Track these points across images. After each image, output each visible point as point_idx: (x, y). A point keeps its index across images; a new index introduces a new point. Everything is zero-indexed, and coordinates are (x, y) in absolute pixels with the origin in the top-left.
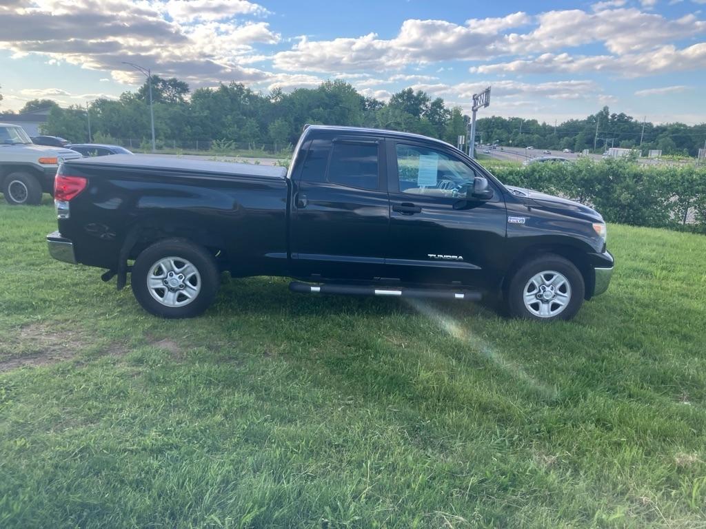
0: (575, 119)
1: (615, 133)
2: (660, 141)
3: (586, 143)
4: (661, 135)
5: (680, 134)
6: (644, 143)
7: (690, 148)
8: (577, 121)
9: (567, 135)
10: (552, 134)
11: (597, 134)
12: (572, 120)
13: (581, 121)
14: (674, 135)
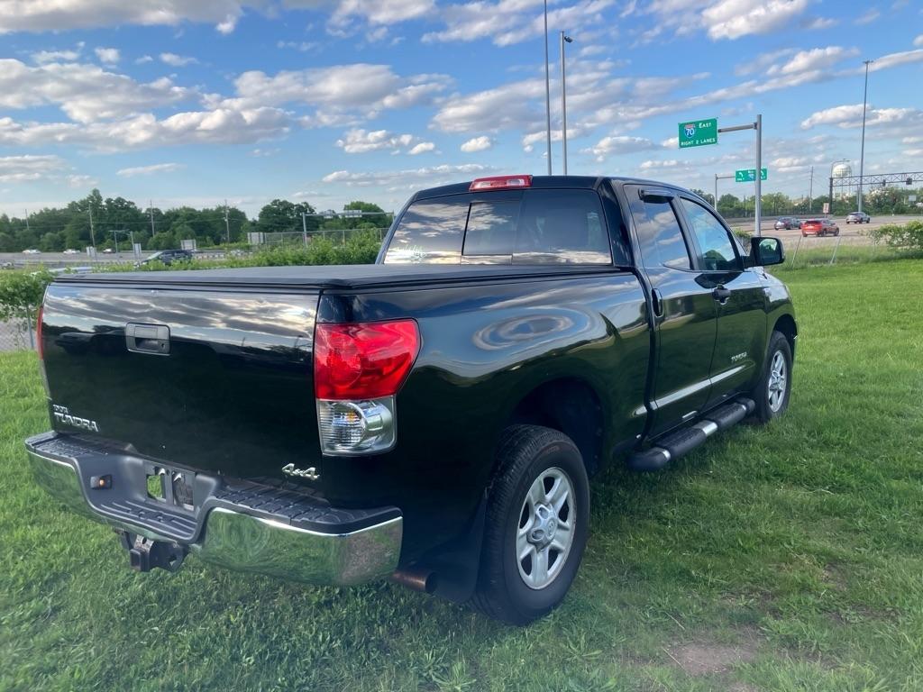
0: (50, 208)
1: (117, 223)
2: (177, 229)
3: (80, 239)
4: (174, 223)
5: (196, 220)
6: (158, 233)
7: (212, 236)
8: (54, 210)
9: (48, 230)
10: (25, 231)
11: (92, 226)
12: (47, 210)
13: (61, 210)
14: (191, 221)
